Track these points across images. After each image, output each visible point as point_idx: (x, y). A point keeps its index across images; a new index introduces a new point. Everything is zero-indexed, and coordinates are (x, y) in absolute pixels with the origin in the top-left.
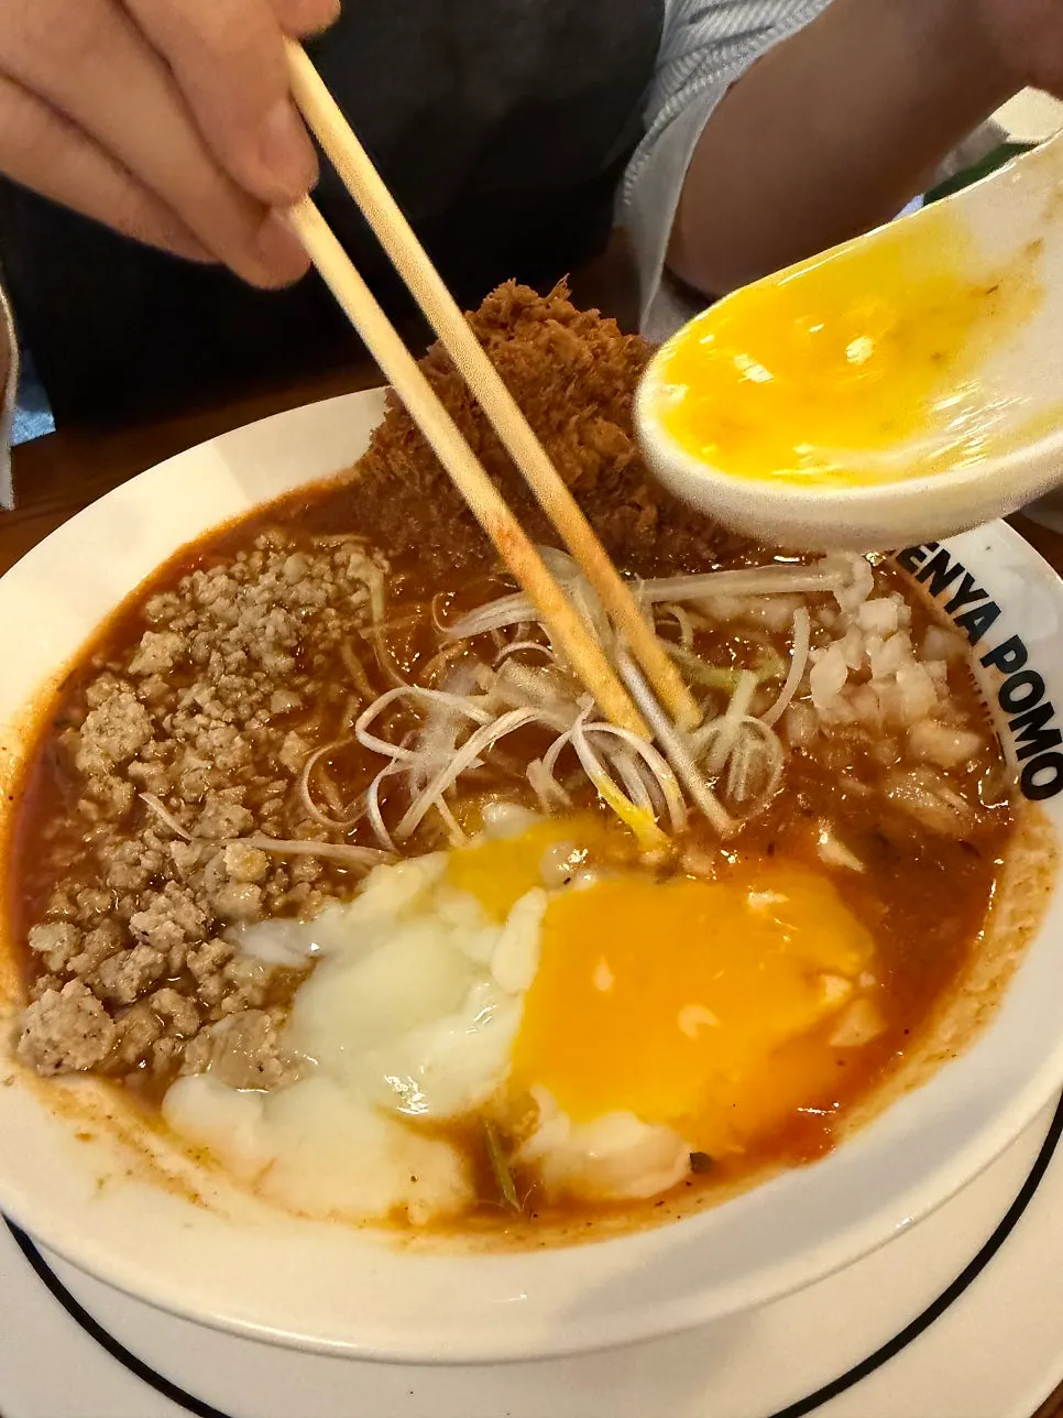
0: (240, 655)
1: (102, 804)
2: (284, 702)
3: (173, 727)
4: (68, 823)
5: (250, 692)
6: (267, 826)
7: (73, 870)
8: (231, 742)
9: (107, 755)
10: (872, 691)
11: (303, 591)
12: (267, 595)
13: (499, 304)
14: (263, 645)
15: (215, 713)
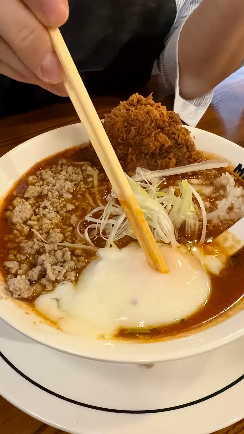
0: (57, 193)
1: (20, 232)
2: (70, 207)
3: (39, 212)
4: (11, 236)
5: (60, 204)
6: (68, 239)
7: (14, 248)
8: (57, 216)
9: (22, 219)
10: (234, 211)
11: (74, 177)
12: (64, 177)
13: (134, 100)
14: (64, 191)
15: (51, 209)
